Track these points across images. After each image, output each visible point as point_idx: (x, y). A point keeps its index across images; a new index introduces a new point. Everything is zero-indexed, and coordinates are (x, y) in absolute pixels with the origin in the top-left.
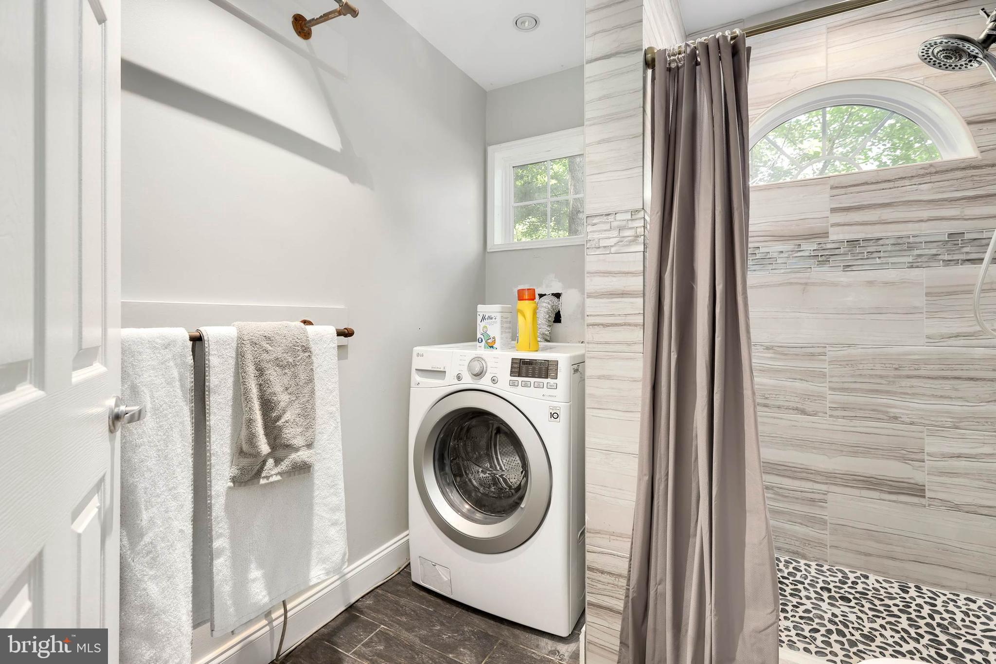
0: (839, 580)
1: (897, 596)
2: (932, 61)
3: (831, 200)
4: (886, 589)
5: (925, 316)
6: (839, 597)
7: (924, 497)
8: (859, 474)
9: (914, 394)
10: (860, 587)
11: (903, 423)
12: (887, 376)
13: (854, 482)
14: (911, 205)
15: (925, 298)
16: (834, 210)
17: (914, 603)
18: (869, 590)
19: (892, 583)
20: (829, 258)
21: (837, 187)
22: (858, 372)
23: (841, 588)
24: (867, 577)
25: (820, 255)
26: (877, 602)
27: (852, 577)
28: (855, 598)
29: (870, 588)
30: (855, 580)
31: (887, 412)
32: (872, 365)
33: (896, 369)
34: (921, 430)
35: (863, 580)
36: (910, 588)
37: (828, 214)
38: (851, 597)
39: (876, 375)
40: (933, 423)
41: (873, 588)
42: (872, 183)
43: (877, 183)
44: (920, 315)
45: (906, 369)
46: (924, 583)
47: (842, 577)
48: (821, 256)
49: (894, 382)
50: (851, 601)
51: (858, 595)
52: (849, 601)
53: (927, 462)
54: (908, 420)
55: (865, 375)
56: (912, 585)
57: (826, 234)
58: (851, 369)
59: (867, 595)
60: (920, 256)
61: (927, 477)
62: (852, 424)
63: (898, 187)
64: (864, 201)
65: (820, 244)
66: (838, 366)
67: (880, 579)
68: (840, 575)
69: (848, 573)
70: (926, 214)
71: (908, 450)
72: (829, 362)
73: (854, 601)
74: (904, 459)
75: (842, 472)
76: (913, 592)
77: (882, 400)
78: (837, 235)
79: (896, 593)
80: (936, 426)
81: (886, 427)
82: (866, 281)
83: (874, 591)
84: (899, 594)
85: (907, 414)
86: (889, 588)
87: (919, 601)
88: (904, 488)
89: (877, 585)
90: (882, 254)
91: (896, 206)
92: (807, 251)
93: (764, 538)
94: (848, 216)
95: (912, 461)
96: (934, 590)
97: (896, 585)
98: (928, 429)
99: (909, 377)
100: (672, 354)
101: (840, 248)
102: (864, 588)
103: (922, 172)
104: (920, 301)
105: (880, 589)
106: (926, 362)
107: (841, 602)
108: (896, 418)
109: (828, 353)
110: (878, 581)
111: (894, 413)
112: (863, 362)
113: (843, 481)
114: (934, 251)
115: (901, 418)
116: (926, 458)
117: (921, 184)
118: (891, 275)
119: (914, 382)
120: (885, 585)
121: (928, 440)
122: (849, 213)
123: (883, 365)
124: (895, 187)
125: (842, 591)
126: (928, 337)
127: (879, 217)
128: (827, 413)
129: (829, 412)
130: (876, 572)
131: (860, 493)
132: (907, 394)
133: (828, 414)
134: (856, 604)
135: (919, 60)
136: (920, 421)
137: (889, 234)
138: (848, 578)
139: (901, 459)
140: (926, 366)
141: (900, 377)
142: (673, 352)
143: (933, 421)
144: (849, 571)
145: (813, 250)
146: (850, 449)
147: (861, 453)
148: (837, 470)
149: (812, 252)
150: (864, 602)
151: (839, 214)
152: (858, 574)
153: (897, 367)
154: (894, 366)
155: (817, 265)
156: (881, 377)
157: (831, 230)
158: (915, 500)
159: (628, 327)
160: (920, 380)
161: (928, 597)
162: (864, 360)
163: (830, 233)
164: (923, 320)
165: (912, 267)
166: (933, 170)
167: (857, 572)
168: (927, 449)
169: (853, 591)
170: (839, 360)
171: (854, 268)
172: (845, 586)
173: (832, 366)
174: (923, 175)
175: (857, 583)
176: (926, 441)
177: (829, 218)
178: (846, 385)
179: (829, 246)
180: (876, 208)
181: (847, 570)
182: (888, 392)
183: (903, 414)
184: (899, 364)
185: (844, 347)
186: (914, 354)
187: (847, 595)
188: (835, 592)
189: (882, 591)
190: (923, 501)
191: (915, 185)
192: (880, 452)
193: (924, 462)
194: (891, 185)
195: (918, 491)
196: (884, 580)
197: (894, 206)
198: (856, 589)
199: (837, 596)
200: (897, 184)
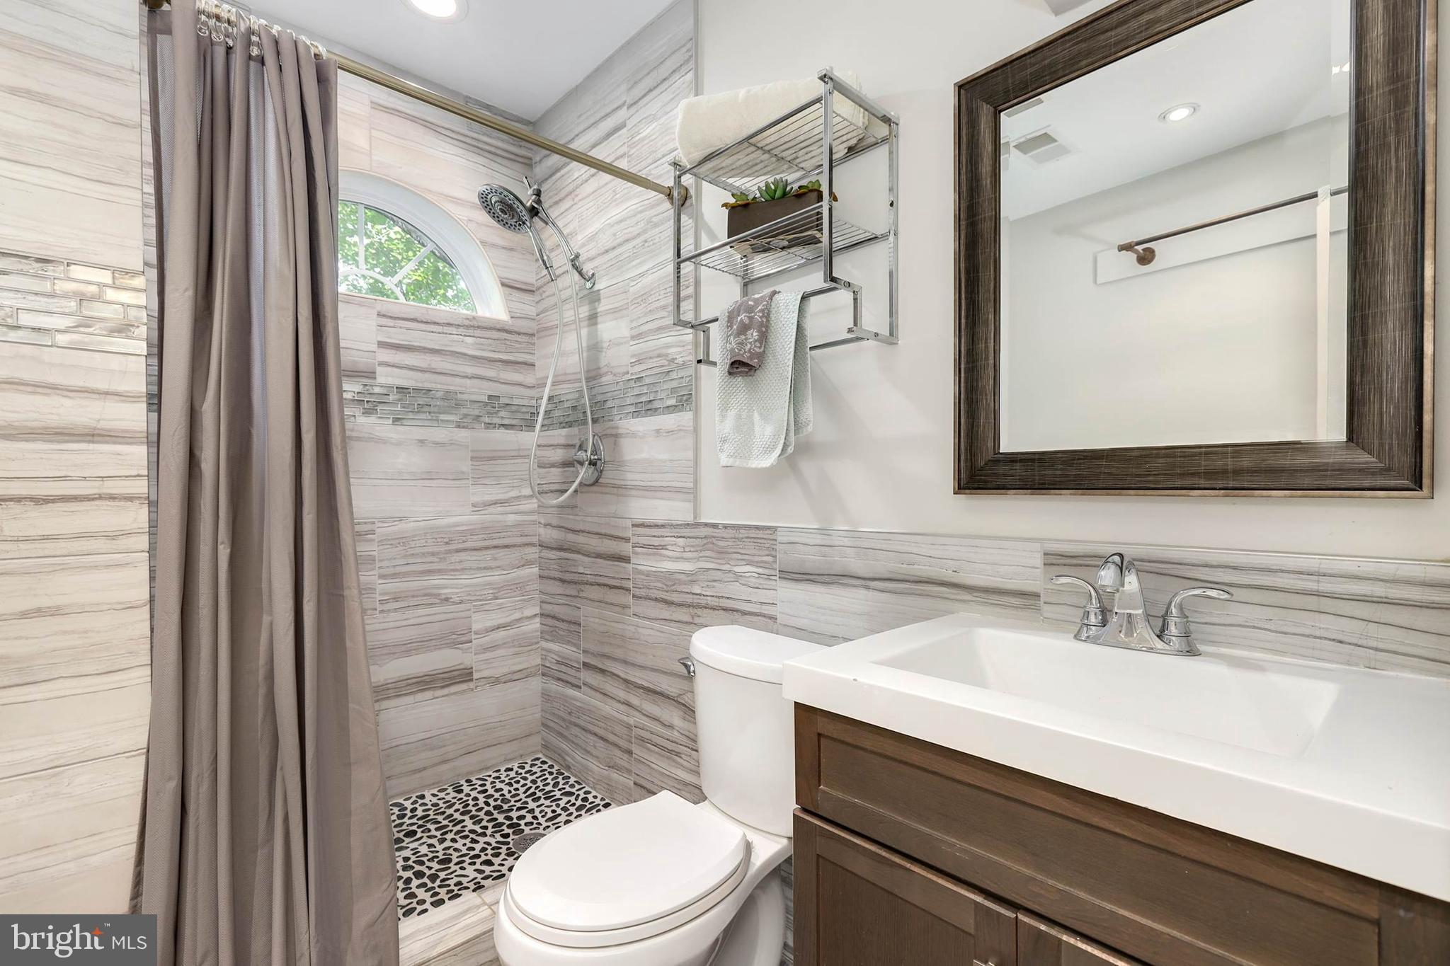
0: (397, 816)
1: (455, 800)
2: (488, 207)
3: (378, 330)
4: (444, 798)
5: (471, 482)
6: (404, 836)
7: (472, 680)
8: (413, 676)
9: (463, 569)
10: (420, 813)
11: (454, 603)
12: (438, 553)
13: (409, 687)
14: (457, 357)
15: (470, 463)
16: (382, 345)
17: (470, 798)
18: (429, 810)
19: (446, 789)
20: (377, 406)
21: (384, 316)
22: (411, 551)
23: (401, 824)
24: (422, 797)
25: (366, 400)
26: (440, 818)
27: (408, 804)
28: (420, 827)
29: (429, 807)
30: (412, 806)
31: (439, 595)
32: (424, 541)
33: (447, 543)
34: (468, 608)
35: (420, 801)
36: (462, 785)
37: (374, 347)
38: (414, 828)
39: (428, 553)
40: (479, 598)
41: (432, 805)
42: (422, 322)
43: (427, 323)
44: (467, 481)
45: (456, 542)
46: (472, 773)
47: (399, 811)
48: (368, 402)
49: (445, 558)
50: (417, 832)
51: (420, 822)
52: (414, 833)
53: (474, 641)
54: (457, 600)
55: (417, 554)
56: (463, 782)
57: (371, 374)
58: (402, 548)
59: (429, 815)
60: (466, 416)
61: (474, 657)
62: (405, 616)
63: (446, 334)
64: (415, 342)
65: (366, 385)
66: (388, 546)
67: (435, 791)
68: (396, 810)
69: (403, 802)
70: (470, 370)
71: (459, 633)
72: (379, 542)
73: (419, 830)
74: (454, 645)
75: (394, 681)
76: (466, 789)
77: (436, 581)
78: (386, 377)
79: (453, 798)
80: (481, 600)
81: (437, 612)
82: (416, 440)
83: (434, 808)
84: (455, 798)
85: (457, 593)
86: (446, 797)
87: (474, 794)
88: (454, 677)
89: (435, 800)
90: (432, 409)
91: (444, 355)
92: (349, 393)
93: (379, 789)
94: (397, 356)
95: (462, 644)
96: (481, 776)
97: (450, 790)
98: (474, 606)
99: (458, 551)
100: (221, 547)
101: (389, 395)
102: (424, 811)
103: (466, 323)
104: (466, 466)
105: (438, 802)
106: (472, 532)
107: (407, 840)
108: (447, 599)
109: (378, 530)
110: (434, 795)
111: (444, 594)
112: (416, 539)
113: (397, 690)
114: (476, 412)
115: (451, 598)
116: (474, 637)
117: (465, 336)
118: (440, 434)
119: (463, 556)
120: (442, 795)
121: (475, 617)
122: (398, 352)
123: (434, 540)
124: (443, 333)
125: (404, 827)
126: (474, 506)
127: (429, 365)
128: (376, 610)
129: (379, 607)
130: (429, 786)
131: (414, 699)
132: (457, 570)
133: (378, 610)
134: (422, 832)
135: (477, 201)
136: (467, 598)
137: (439, 386)
138: (406, 809)
139: (452, 645)
140: (472, 537)
141: (449, 552)
142: (222, 543)
143: (478, 595)
144: (404, 800)
145: (358, 393)
146: (403, 648)
147: (414, 650)
148: (390, 679)
149: (356, 395)
150: (429, 826)
151: (388, 351)
152: (414, 798)
153: (448, 540)
154: (445, 540)
155: (363, 413)
156: (433, 554)
157: (379, 370)
158: (464, 686)
159: (109, 503)
160: (467, 553)
161: (479, 786)
162: (415, 536)
163: (377, 373)
164: (469, 486)
165: (459, 427)
166: (476, 324)
167: (411, 797)
168: (475, 627)
169: (414, 820)
170: (390, 538)
171: (405, 422)
172: (406, 820)
173: (381, 547)
174: (468, 327)
175: (416, 809)
176: (473, 618)
177: (377, 353)
178: (398, 569)
179: (377, 390)
180: (427, 353)
181: (401, 801)
182: (439, 571)
183: (453, 593)
184: (449, 538)
185: (395, 521)
186: (463, 525)
187: (411, 828)
188: (398, 832)
189: (440, 802)
190: (472, 685)
191: (461, 335)
192: (433, 643)
193: (471, 642)
194: (439, 329)
195: (464, 676)
196: (439, 791)
197: (442, 354)
198: (417, 815)
199: (401, 835)
200: (446, 329)
